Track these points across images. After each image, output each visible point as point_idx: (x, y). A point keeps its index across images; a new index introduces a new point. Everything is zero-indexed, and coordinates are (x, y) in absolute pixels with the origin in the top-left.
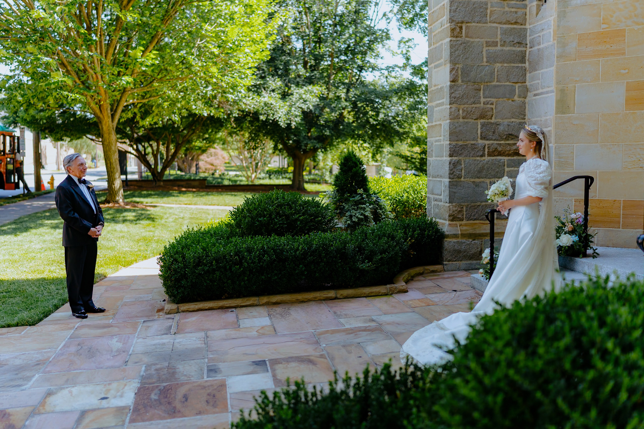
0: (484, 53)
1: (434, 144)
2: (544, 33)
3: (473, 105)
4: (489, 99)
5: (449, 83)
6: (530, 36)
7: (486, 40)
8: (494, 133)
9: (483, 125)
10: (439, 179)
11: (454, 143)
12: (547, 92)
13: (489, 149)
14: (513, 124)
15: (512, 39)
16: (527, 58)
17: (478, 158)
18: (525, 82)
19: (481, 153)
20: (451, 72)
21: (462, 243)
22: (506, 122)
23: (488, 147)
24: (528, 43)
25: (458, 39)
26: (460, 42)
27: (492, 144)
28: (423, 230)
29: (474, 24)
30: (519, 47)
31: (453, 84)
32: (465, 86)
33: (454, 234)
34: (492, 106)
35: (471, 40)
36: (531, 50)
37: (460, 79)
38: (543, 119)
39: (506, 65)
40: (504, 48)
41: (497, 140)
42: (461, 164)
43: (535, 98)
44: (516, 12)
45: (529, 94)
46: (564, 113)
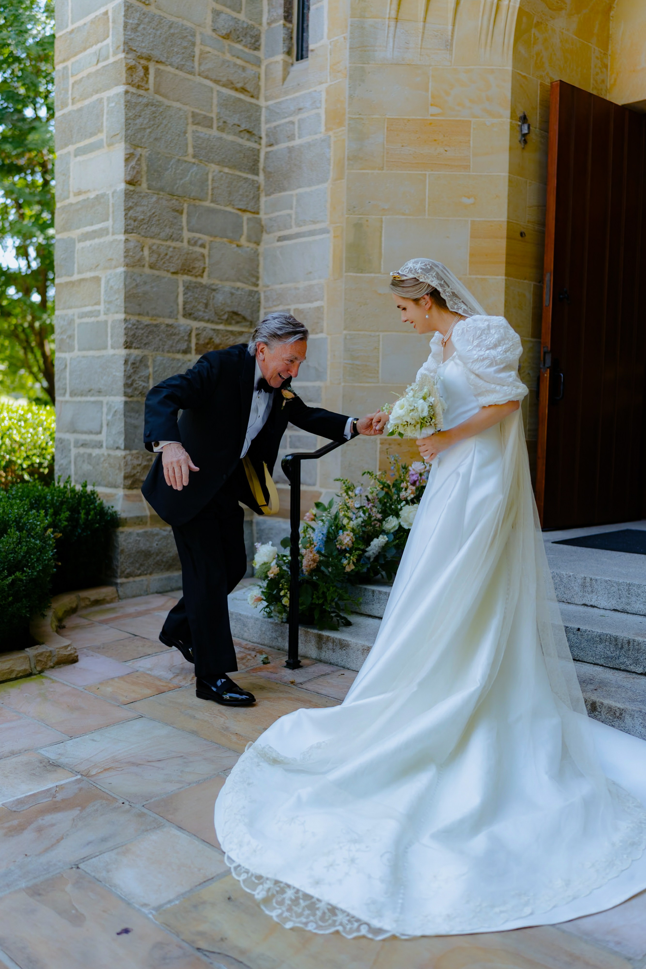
0: (189, 136)
1: (77, 321)
2: (303, 115)
3: (169, 243)
4: (198, 235)
5: (122, 186)
6: (267, 122)
7: (193, 109)
8: (206, 305)
9: (188, 288)
10: (93, 399)
11: (134, 319)
12: (312, 233)
13: (198, 339)
14: (239, 292)
15: (236, 122)
16: (261, 165)
17: (179, 356)
18: (258, 213)
19: (184, 346)
20: (127, 160)
21: (154, 535)
22: (227, 286)
23: (197, 335)
24: (263, 135)
25: (142, 92)
26: (145, 101)
27: (204, 329)
28: (74, 510)
29: (169, 69)
30: (248, 140)
31: (131, 188)
32: (154, 199)
33: (138, 517)
34: (202, 250)
35: (166, 102)
36: (269, 149)
37: (144, 179)
38: (302, 285)
39: (226, 170)
40: (224, 136)
41: (212, 322)
42: (147, 367)
43: (280, 244)
44: (244, 69)
45: (265, 237)
46: (362, 271)
